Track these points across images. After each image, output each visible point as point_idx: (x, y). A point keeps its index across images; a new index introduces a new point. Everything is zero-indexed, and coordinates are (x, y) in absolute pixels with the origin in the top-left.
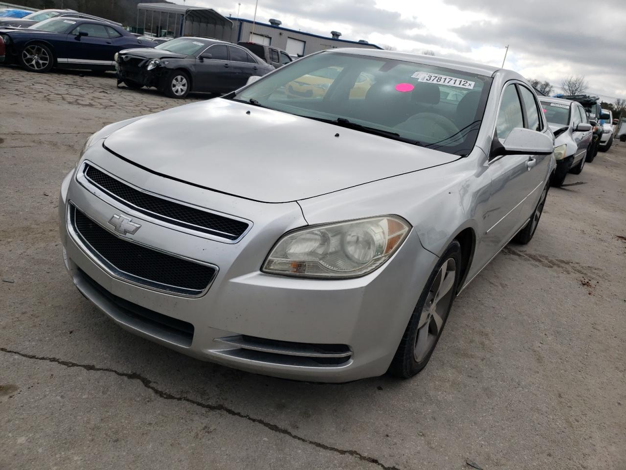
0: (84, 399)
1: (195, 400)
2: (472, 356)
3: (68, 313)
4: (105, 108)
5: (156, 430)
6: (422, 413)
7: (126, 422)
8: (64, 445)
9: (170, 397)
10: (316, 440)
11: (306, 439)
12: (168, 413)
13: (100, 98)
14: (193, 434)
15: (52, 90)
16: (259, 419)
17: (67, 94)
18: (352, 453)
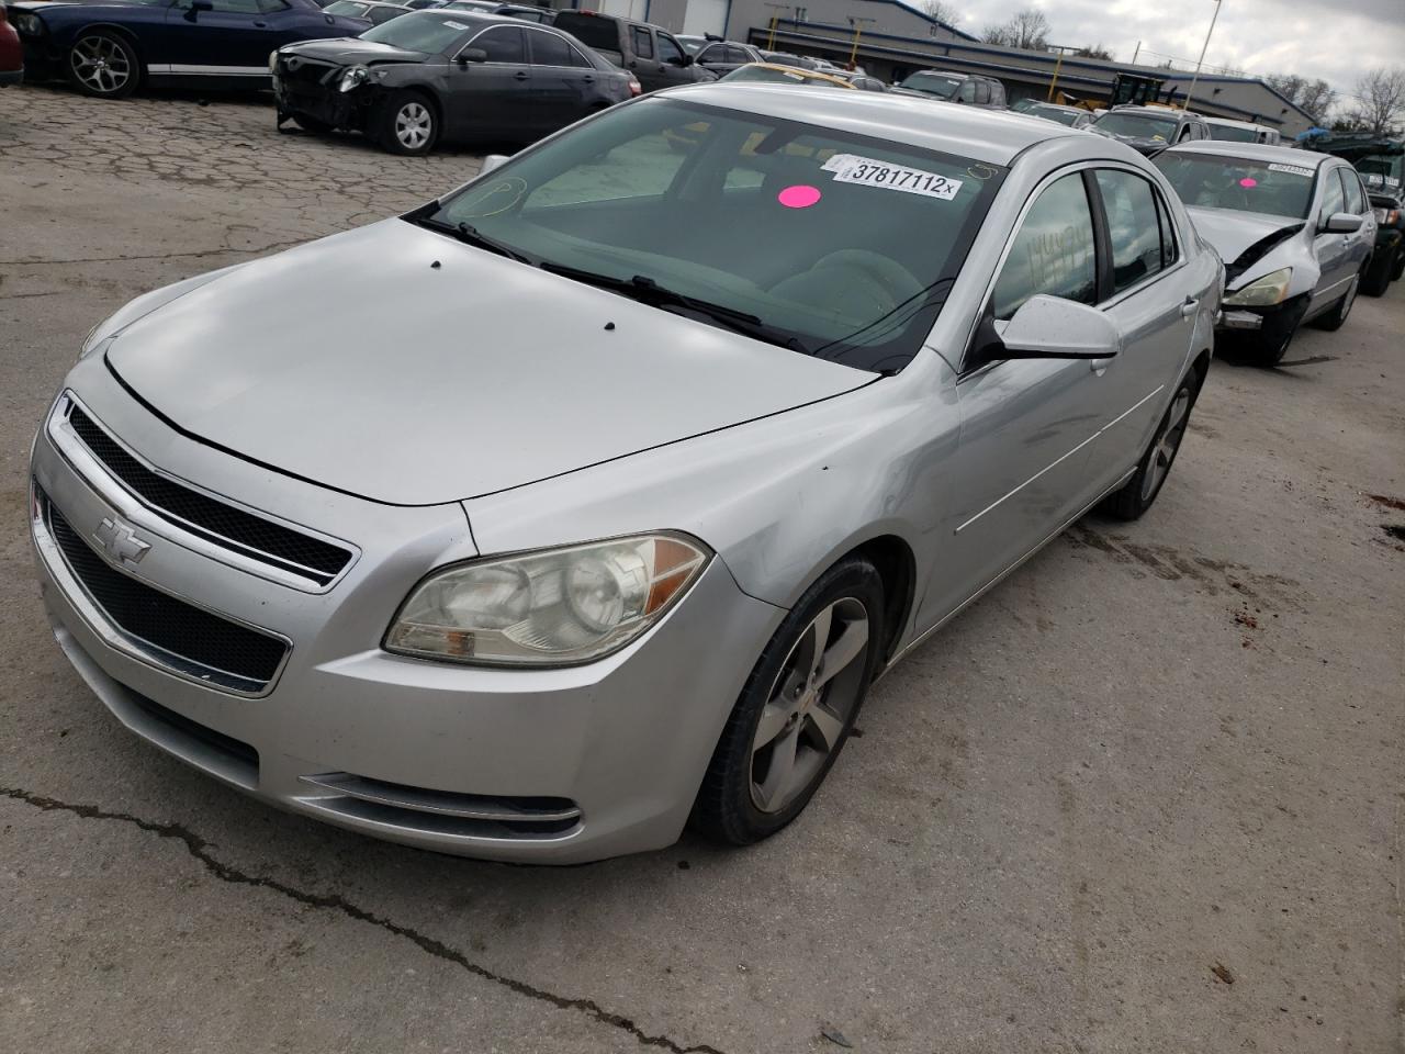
0: (62, 879)
1: (287, 886)
2: (913, 795)
3: (66, 690)
4: (240, 188)
5: (192, 947)
6: (758, 922)
7: (137, 928)
8: (6, 973)
9: (237, 877)
10: (517, 977)
11: (496, 974)
12: (226, 912)
13: (232, 162)
14: (266, 957)
15: (129, 144)
16: (409, 928)
17: (162, 154)
18: (582, 1005)
